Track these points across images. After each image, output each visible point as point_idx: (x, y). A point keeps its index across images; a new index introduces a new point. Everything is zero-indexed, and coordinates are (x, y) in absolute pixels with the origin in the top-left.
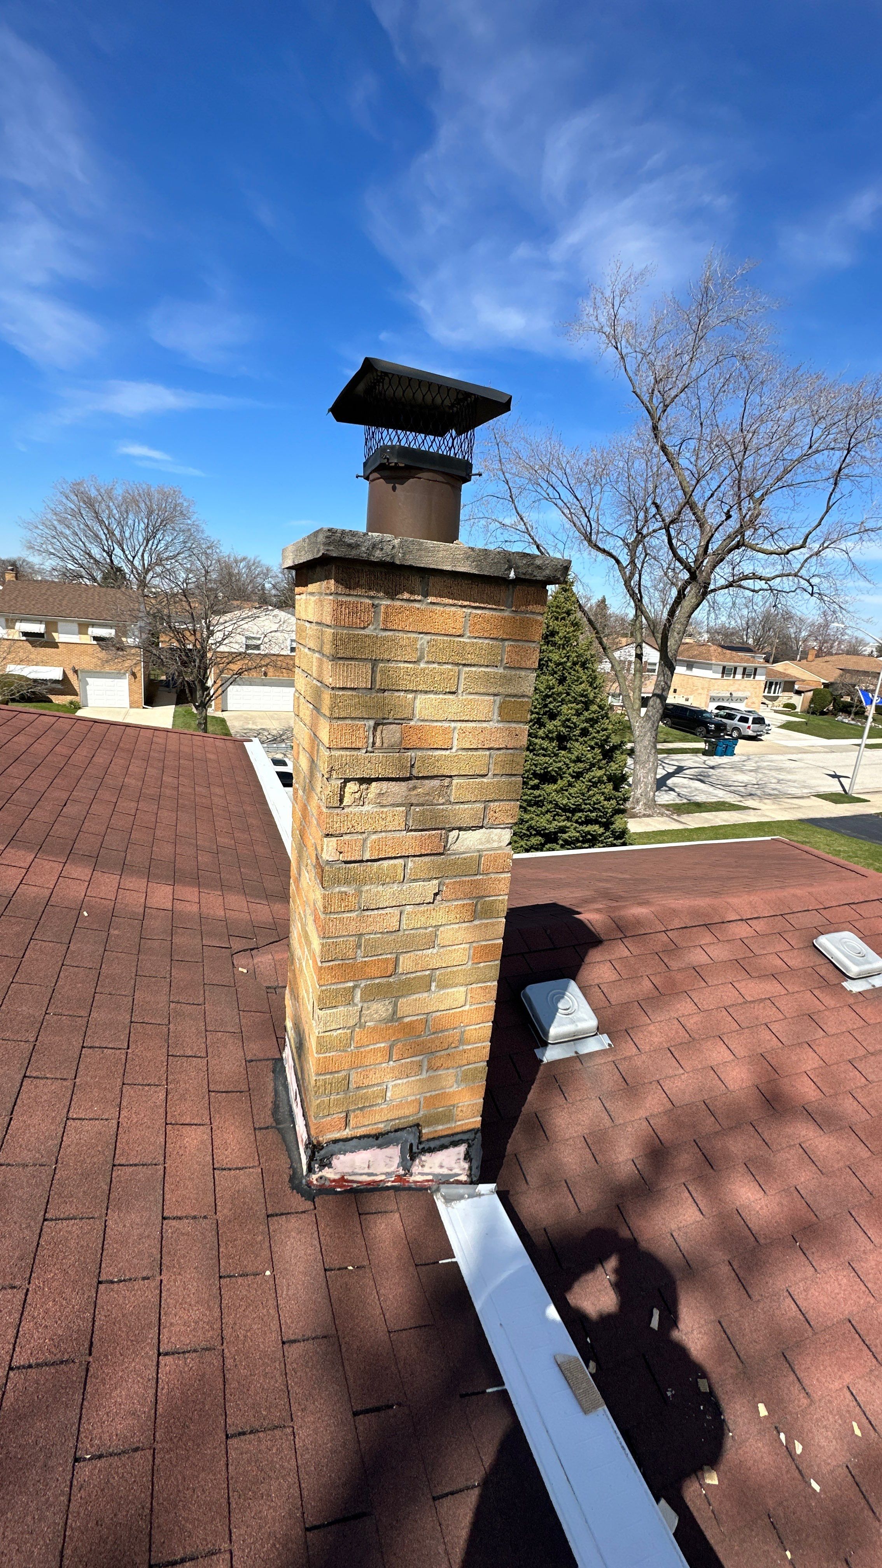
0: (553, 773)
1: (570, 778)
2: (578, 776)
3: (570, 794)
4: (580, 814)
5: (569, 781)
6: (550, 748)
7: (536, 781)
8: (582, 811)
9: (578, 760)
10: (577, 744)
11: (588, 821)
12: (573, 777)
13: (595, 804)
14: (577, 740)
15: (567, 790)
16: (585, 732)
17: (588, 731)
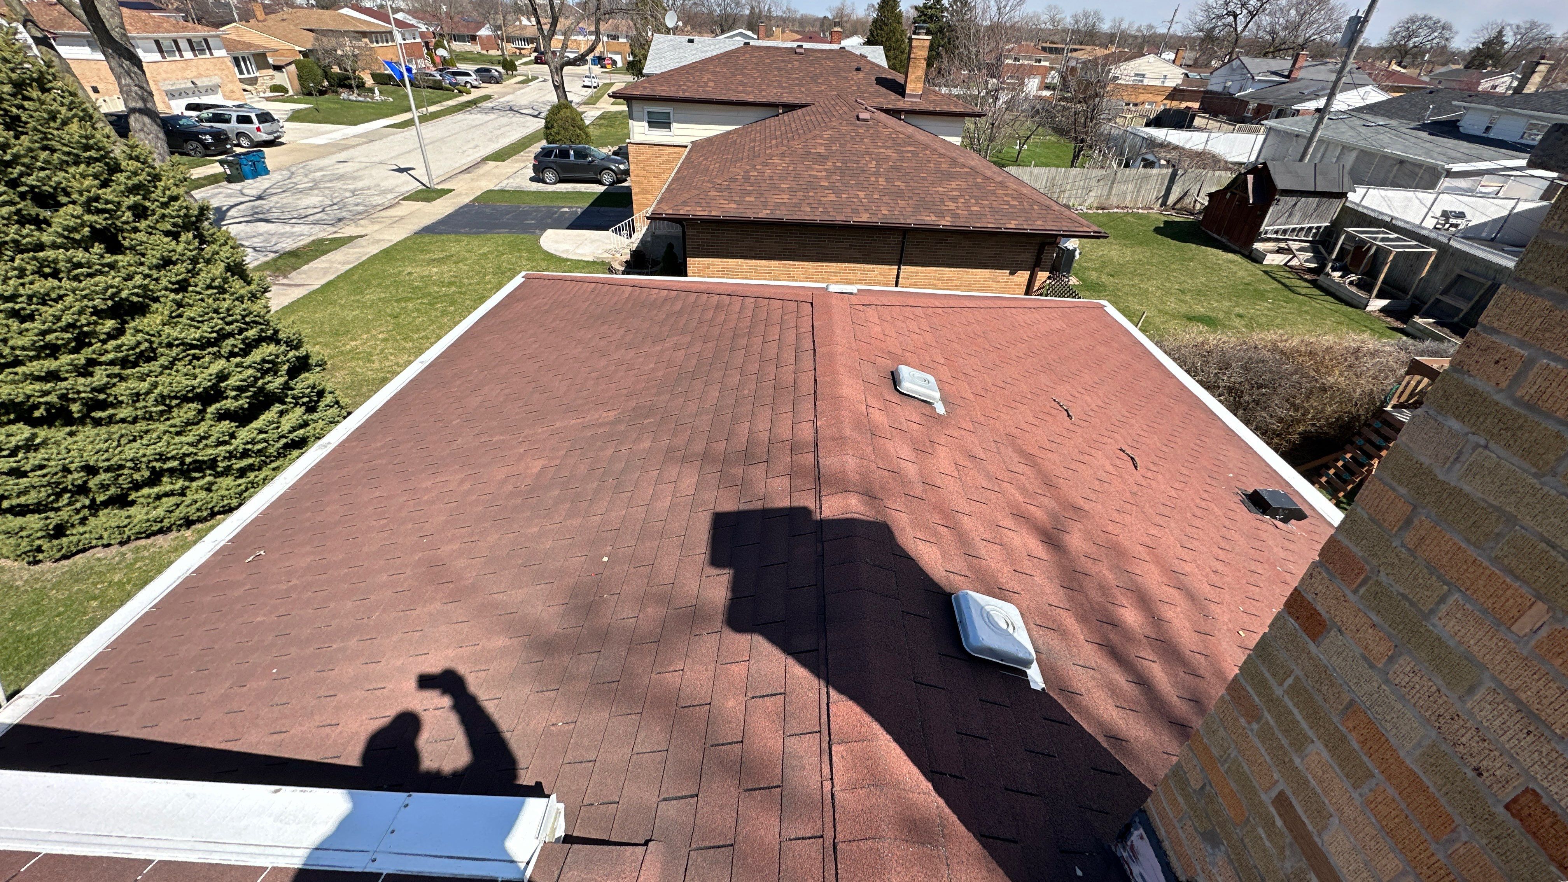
0: (135, 299)
1: (172, 296)
2: (182, 286)
3: (193, 319)
4: (231, 341)
5: (174, 301)
6: (95, 259)
7: (110, 324)
8: (231, 335)
9: (166, 263)
10: (141, 236)
11: (249, 347)
12: (177, 291)
13: (244, 317)
14: (136, 230)
15: (180, 316)
16: (140, 212)
17: (146, 208)
